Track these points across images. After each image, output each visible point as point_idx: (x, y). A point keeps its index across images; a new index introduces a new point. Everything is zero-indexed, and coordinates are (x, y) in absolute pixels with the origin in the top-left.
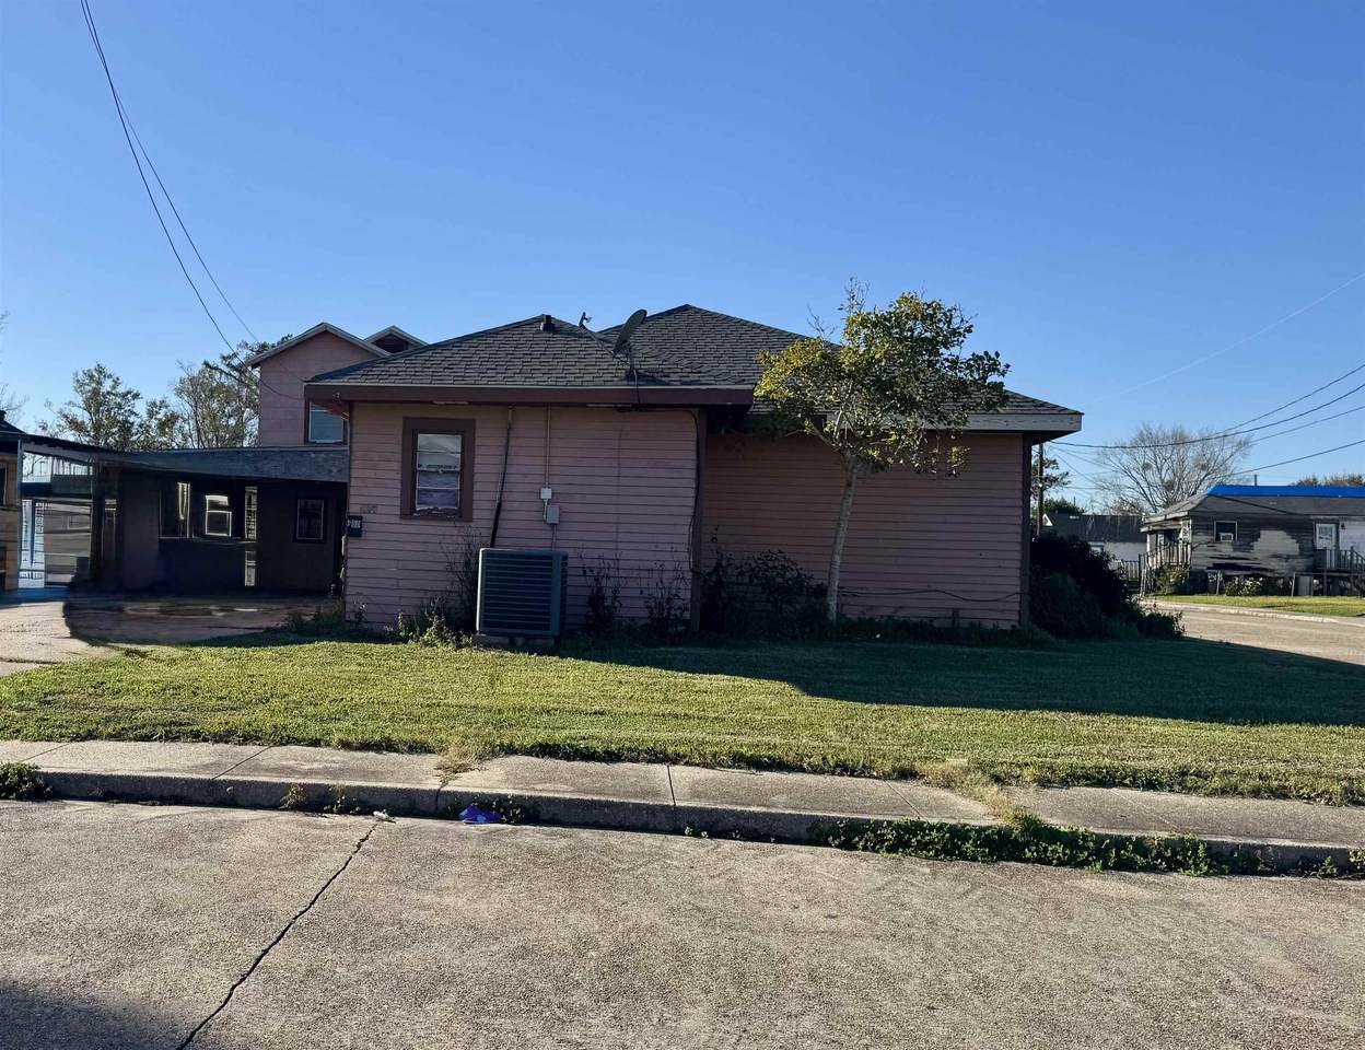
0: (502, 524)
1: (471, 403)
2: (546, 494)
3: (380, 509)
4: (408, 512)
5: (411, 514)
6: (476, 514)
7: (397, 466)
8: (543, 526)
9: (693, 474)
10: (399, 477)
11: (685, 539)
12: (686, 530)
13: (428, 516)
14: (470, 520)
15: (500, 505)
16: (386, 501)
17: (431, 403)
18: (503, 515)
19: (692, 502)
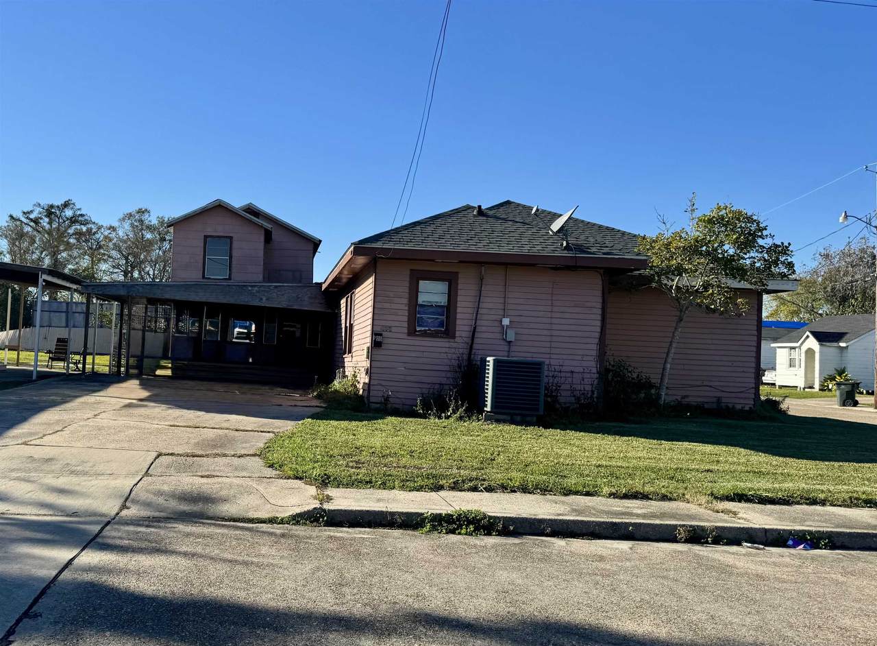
0: (476, 341)
1: (461, 262)
2: (506, 322)
3: (394, 329)
4: (412, 332)
5: (414, 333)
6: (457, 334)
7: (406, 301)
8: (502, 342)
9: (600, 312)
10: (407, 308)
11: (594, 353)
12: (595, 347)
13: (424, 334)
14: (454, 337)
15: (475, 328)
16: (397, 324)
17: (433, 260)
18: (477, 335)
19: (599, 329)
